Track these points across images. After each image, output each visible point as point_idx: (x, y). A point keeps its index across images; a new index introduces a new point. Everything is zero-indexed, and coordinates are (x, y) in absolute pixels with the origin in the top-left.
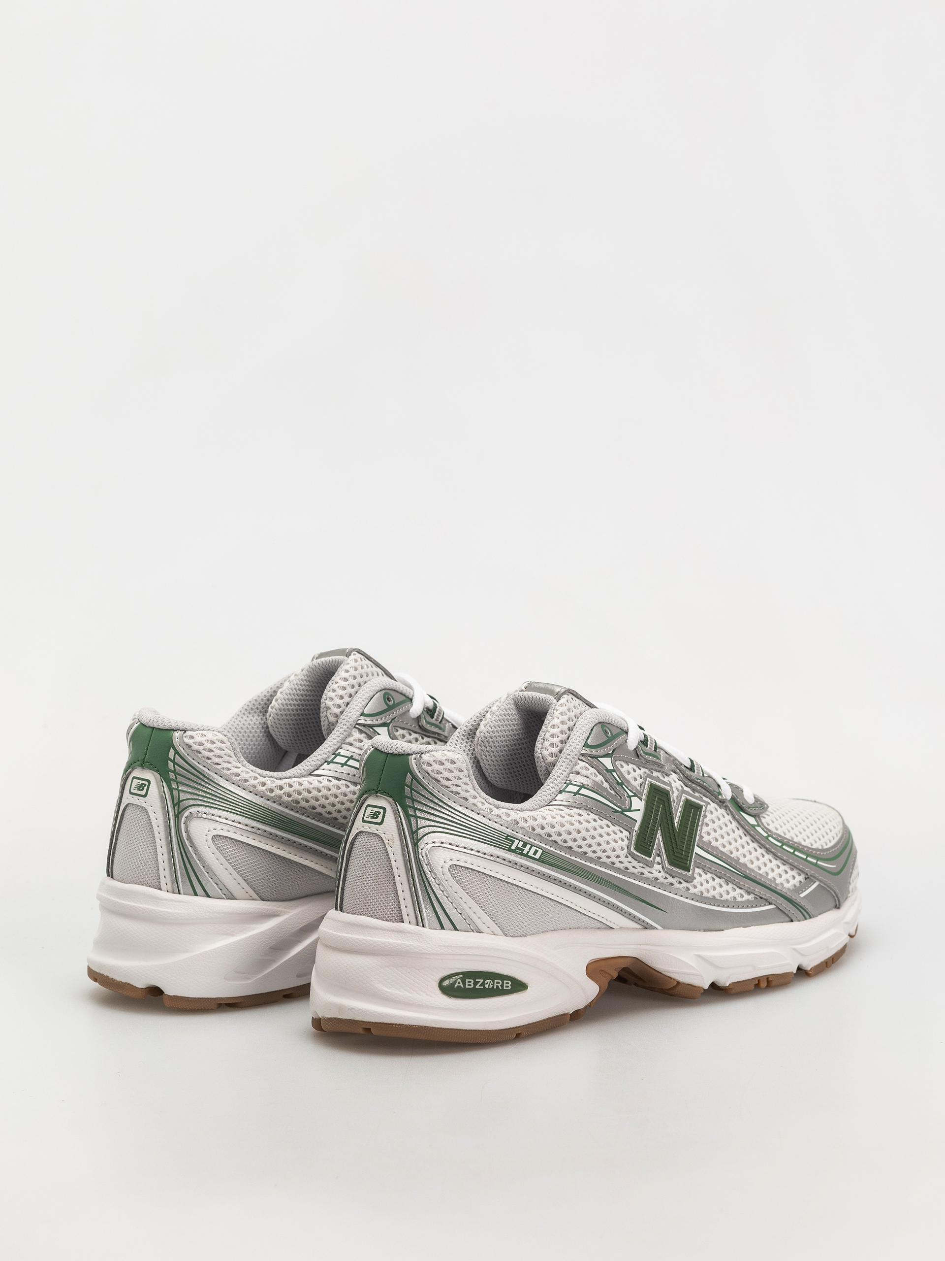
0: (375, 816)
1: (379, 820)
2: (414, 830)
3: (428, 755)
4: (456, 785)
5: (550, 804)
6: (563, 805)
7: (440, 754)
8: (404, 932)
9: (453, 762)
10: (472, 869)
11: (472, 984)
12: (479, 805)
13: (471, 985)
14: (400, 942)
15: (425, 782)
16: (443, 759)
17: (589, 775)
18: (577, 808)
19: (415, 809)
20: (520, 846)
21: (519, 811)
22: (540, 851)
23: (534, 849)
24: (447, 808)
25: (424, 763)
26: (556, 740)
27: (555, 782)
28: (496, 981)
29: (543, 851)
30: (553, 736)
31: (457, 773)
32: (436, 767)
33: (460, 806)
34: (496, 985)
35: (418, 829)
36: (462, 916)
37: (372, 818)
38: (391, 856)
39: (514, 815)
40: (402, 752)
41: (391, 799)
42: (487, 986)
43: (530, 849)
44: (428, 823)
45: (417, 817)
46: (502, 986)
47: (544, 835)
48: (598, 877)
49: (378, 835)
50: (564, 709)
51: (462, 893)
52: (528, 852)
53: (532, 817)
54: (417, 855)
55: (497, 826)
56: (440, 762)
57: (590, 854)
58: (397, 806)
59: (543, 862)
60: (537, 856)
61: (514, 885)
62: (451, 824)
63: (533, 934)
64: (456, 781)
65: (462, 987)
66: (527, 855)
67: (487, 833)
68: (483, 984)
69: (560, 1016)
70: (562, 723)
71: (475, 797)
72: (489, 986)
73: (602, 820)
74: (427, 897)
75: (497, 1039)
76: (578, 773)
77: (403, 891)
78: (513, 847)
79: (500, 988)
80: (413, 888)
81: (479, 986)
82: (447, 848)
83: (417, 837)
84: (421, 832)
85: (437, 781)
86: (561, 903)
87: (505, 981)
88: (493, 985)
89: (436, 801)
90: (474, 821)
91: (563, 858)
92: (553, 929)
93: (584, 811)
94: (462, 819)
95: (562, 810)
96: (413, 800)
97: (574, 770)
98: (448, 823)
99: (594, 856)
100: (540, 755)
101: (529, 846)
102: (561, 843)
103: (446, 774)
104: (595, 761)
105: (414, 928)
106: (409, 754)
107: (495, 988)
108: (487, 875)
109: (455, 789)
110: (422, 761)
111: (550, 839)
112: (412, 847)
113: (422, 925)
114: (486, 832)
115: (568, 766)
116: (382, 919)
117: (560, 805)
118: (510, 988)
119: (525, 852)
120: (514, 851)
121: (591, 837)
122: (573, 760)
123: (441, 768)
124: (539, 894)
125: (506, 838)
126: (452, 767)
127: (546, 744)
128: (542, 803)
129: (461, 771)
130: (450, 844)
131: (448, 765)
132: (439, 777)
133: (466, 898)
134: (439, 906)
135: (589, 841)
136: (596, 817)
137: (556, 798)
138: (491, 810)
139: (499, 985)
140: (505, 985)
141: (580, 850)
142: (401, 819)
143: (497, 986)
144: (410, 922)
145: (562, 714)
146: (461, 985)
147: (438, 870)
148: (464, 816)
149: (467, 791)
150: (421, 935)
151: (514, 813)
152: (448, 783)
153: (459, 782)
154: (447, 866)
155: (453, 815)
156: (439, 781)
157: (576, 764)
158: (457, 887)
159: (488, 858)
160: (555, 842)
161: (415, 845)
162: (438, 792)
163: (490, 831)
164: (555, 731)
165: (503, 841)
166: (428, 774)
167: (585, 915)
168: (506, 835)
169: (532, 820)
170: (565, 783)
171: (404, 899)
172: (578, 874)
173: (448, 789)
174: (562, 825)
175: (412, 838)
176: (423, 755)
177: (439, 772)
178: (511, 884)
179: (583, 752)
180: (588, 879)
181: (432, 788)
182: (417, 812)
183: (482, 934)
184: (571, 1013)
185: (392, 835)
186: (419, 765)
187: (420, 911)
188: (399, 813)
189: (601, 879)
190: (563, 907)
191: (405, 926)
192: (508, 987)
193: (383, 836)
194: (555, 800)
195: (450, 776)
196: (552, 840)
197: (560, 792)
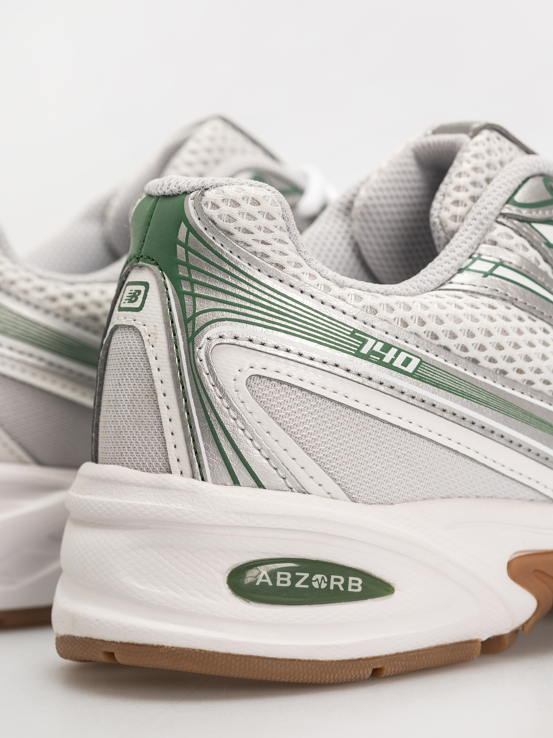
0: (134, 299)
1: (137, 304)
2: (188, 317)
3: (213, 191)
4: (263, 242)
5: (442, 288)
6: (464, 291)
7: (234, 189)
8: (169, 489)
9: (256, 202)
10: (289, 384)
11: (288, 579)
12: (306, 278)
13: (285, 582)
14: (161, 504)
15: (209, 235)
16: (238, 196)
17: (513, 247)
18: (488, 296)
19: (193, 282)
20: (378, 348)
21: (382, 294)
22: (416, 361)
23: (403, 356)
24: (247, 280)
25: (206, 204)
26: (462, 195)
27: (453, 254)
28: (333, 577)
29: (421, 361)
30: (458, 188)
31: (263, 221)
32: (226, 209)
33: (270, 276)
34: (333, 583)
35: (196, 315)
36: (270, 463)
37: (131, 301)
38: (152, 361)
39: (369, 299)
40: (176, 190)
41: (155, 268)
42: (316, 585)
43: (396, 355)
44: (213, 305)
45: (195, 296)
46: (345, 585)
47: (424, 336)
48: (525, 413)
49: (137, 329)
50: (481, 149)
51: (269, 423)
52: (393, 360)
53: (402, 305)
54: (192, 358)
55: (336, 315)
56: (234, 201)
57: (512, 375)
58: (165, 279)
59: (420, 379)
60: (410, 369)
61: (366, 414)
62: (253, 306)
63: (407, 501)
64: (261, 235)
65: (270, 584)
66: (390, 366)
67: (318, 325)
68: (308, 581)
69: (461, 643)
70: (476, 169)
71: (298, 265)
72: (320, 585)
73: (534, 321)
74: (208, 428)
75: (334, 676)
76: (495, 243)
77: (170, 420)
78: (365, 350)
79: (342, 589)
80: (186, 414)
81: (302, 584)
82: (245, 347)
83: (194, 328)
84: (201, 320)
85: (229, 233)
86: (456, 452)
87: (351, 579)
88: (329, 583)
89: (227, 268)
90: (293, 303)
91: (461, 376)
92: (443, 496)
93: (501, 302)
94: (273, 300)
95: (460, 298)
96: (190, 268)
97: (487, 238)
98: (248, 304)
99: (519, 377)
100: (437, 220)
101: (393, 351)
102: (458, 352)
103: (244, 222)
104: (525, 228)
105: (187, 482)
106: (186, 193)
107: (332, 588)
108: (316, 394)
109: (260, 248)
110: (204, 200)
111: (437, 342)
112: (184, 344)
113: (200, 477)
114: (314, 323)
115: (477, 231)
116: (141, 469)
117: (458, 290)
118: (360, 589)
119: (387, 360)
120: (366, 357)
121: (512, 345)
122: (485, 221)
123: (234, 211)
124: (414, 434)
125: (352, 335)
126: (254, 210)
127: (448, 201)
128: (425, 286)
129: (270, 217)
130: (251, 340)
131: (247, 207)
132: (231, 227)
133: (278, 432)
134: (229, 444)
135: (509, 351)
136: (524, 315)
137: (453, 280)
138: (328, 289)
139: (340, 584)
140: (350, 584)
141: (493, 366)
142: (169, 299)
143: (336, 586)
144: (181, 473)
145: (476, 156)
146: (268, 580)
147: (229, 386)
148: (275, 295)
149: (282, 253)
150: (195, 492)
151: (370, 297)
152: (247, 238)
153: (268, 237)
154: (243, 377)
155: (256, 292)
156: (232, 234)
157: (490, 229)
158: (260, 413)
159: (318, 366)
160: (446, 348)
161: (190, 342)
162: (231, 252)
163: (322, 322)
164: (463, 181)
165: (346, 338)
166: (213, 222)
167: (504, 475)
168: (352, 330)
169: (402, 309)
170: (470, 257)
171: (172, 434)
172: (487, 404)
173: (248, 248)
174: (458, 321)
175: (185, 330)
176: (207, 192)
177: (231, 219)
178: (361, 412)
179: (505, 211)
180: (508, 414)
181: (220, 246)
182: (195, 286)
183: (307, 495)
184: (484, 638)
185: (155, 326)
186: (199, 208)
187: (196, 453)
188: (167, 289)
189: (531, 416)
190: (460, 458)
191: (174, 479)
192: (356, 588)
193: (141, 328)
194: (451, 283)
195: (250, 224)
196: (441, 346)
197: (460, 271)
